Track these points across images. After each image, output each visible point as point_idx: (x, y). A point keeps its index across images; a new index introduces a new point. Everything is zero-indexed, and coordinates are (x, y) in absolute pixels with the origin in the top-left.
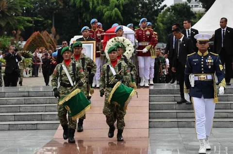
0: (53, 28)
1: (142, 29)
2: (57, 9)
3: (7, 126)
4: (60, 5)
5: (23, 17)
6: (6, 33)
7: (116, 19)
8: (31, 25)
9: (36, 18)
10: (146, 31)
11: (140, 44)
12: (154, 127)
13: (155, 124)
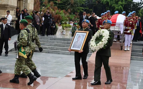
1: (128, 20)
2: (95, 4)
3: (70, 53)
4: (96, 3)
5: (80, 7)
6: (72, 13)
9: (85, 8)
10: (130, 21)
11: (126, 28)
12: (133, 60)
13: (134, 58)
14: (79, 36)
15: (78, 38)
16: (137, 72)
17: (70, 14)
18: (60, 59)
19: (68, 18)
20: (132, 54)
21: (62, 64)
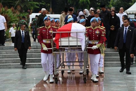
0: (51, 8)
1: (92, 28)
5: (33, 2)
6: (24, 11)
8: (38, 7)
9: (41, 3)
12: (106, 66)
16: (113, 82)
17: (21, 12)
18: (12, 75)
19: (17, 18)
20: (106, 59)
21: (15, 82)
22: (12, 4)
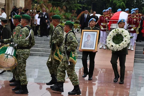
0: (92, 10)
1: (132, 17)
2: (94, 1)
5: (77, 4)
6: (69, 11)
7: (122, 7)
8: (81, 9)
9: (83, 5)
10: (134, 19)
11: (130, 26)
12: (137, 62)
13: (137, 61)
14: (89, 36)
15: (87, 37)
19: (63, 16)
20: (136, 56)
22: (60, 5)
